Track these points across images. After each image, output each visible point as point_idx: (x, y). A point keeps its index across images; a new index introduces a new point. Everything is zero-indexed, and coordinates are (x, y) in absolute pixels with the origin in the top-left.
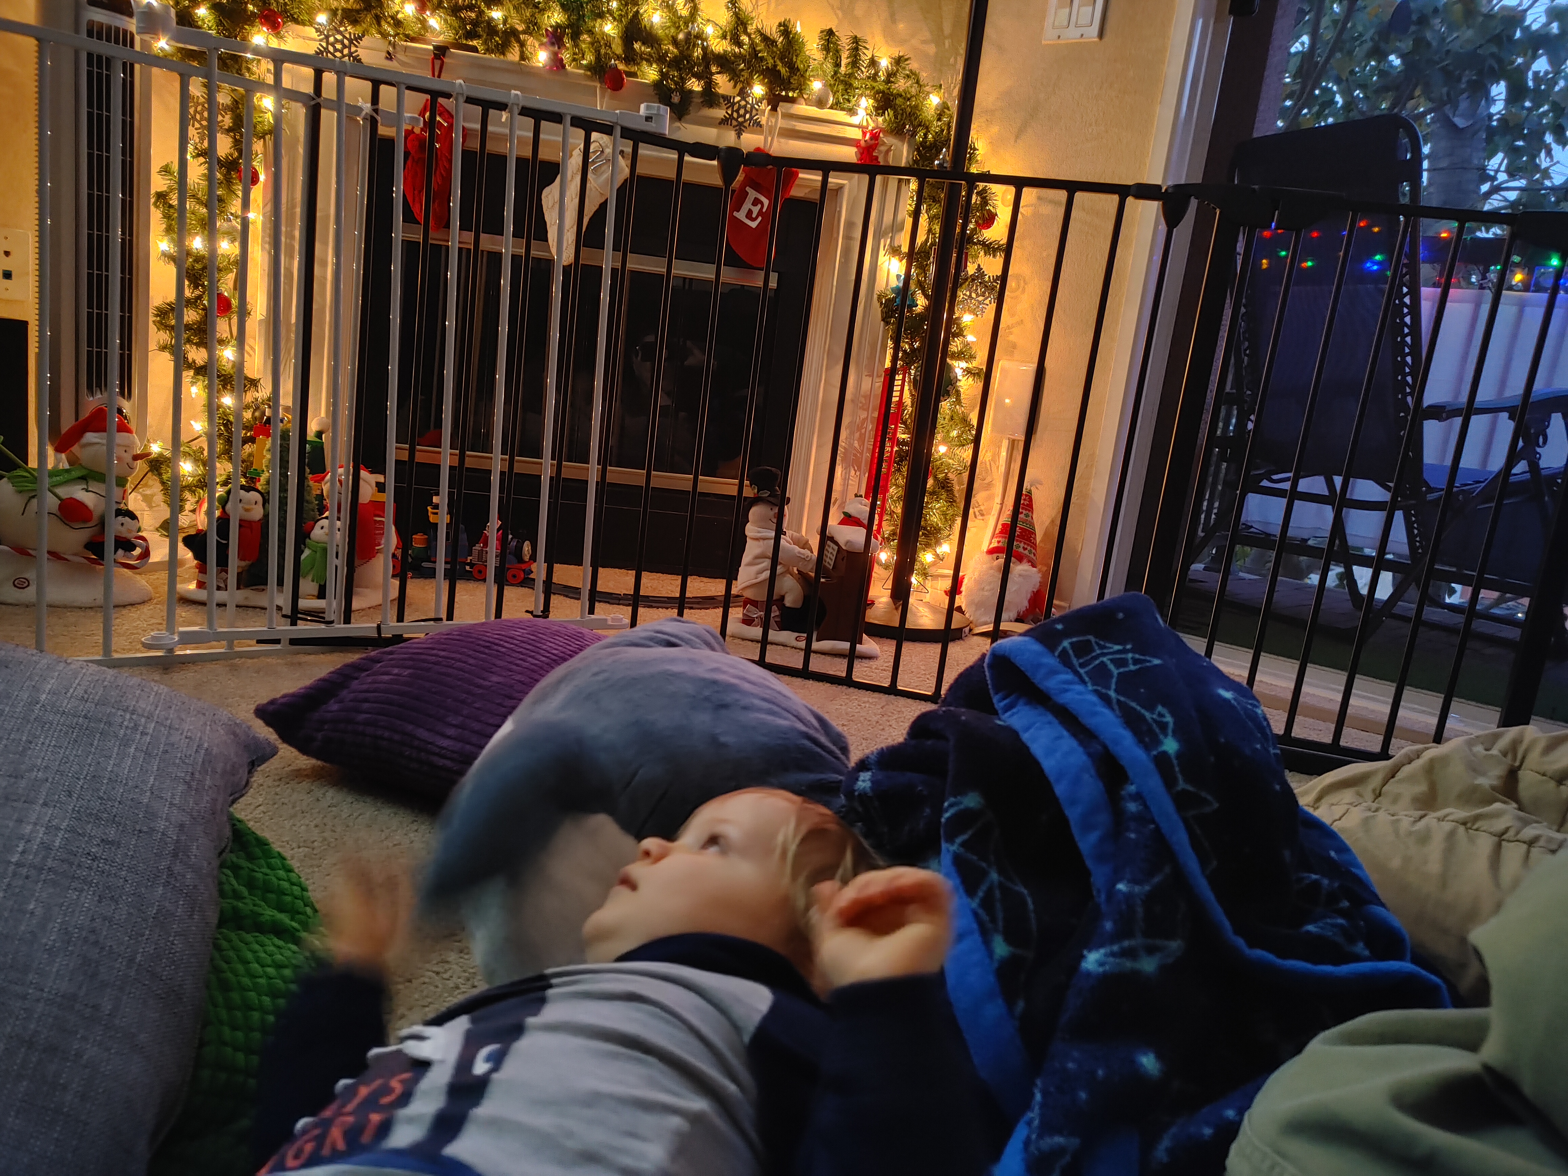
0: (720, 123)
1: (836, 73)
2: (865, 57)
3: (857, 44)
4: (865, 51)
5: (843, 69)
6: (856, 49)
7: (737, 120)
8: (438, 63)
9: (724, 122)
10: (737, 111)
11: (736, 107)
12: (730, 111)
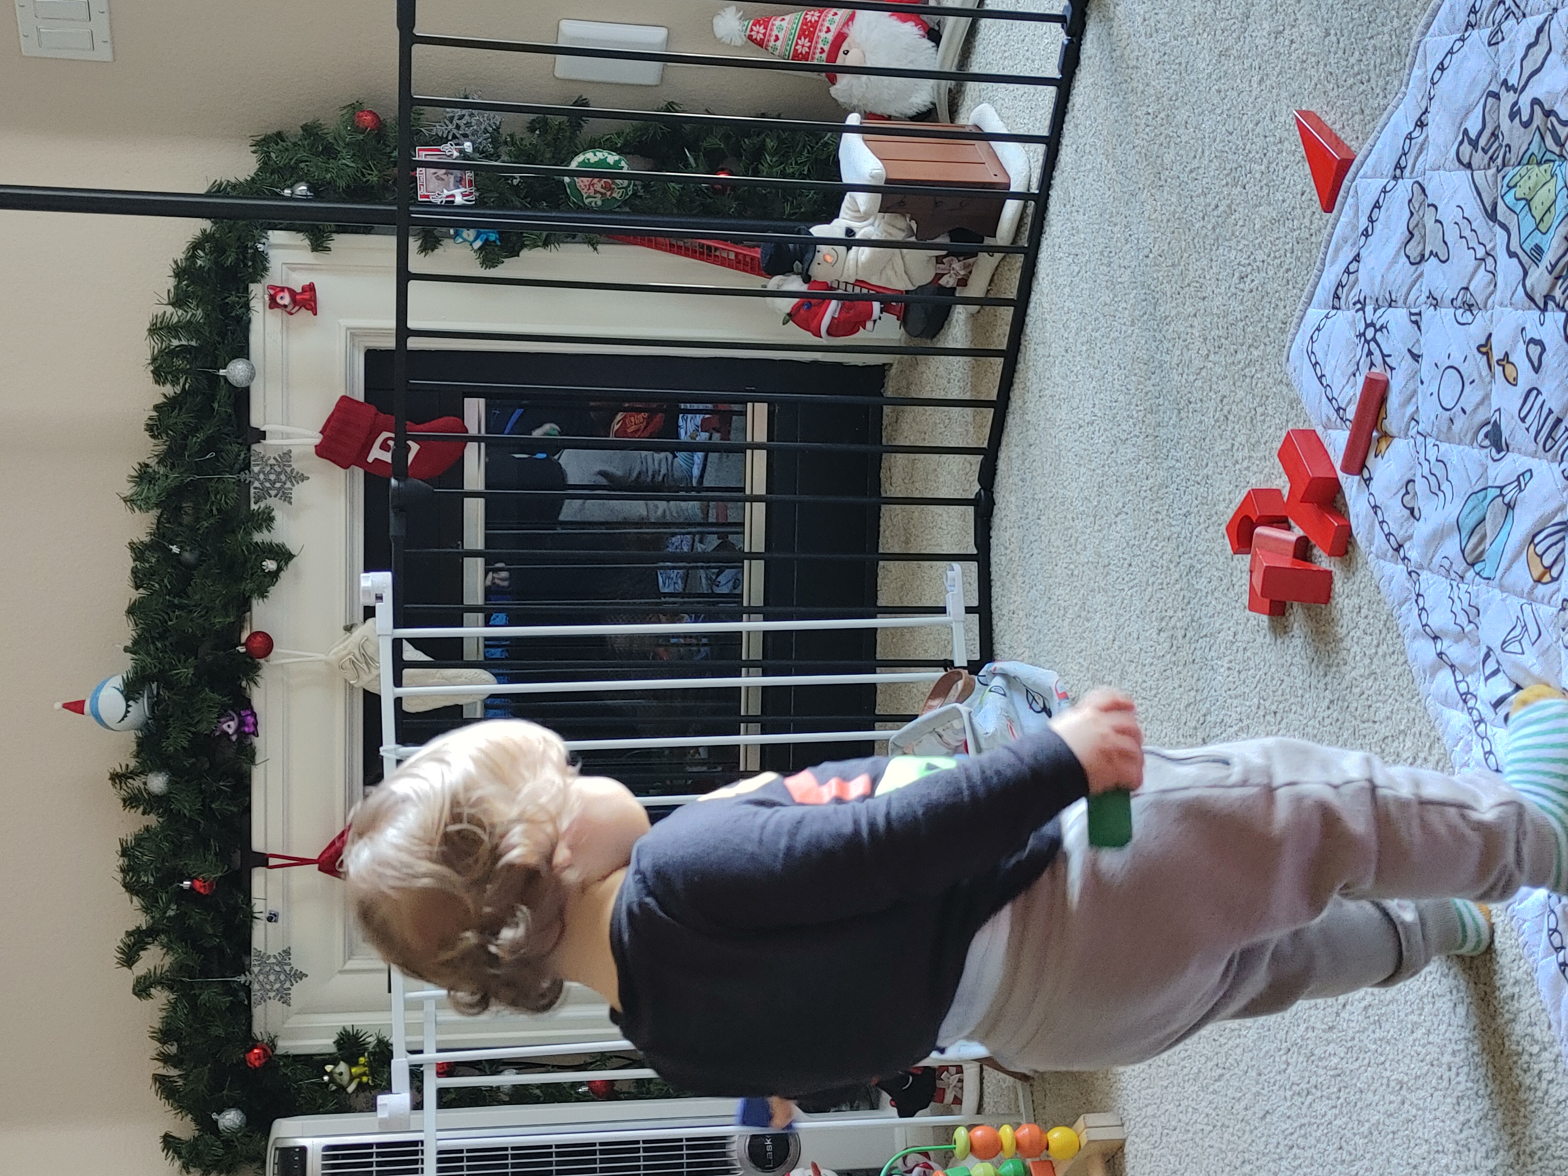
2: (173, 313)
3: (159, 327)
6: (166, 328)
11: (268, 485)
12: (273, 493)
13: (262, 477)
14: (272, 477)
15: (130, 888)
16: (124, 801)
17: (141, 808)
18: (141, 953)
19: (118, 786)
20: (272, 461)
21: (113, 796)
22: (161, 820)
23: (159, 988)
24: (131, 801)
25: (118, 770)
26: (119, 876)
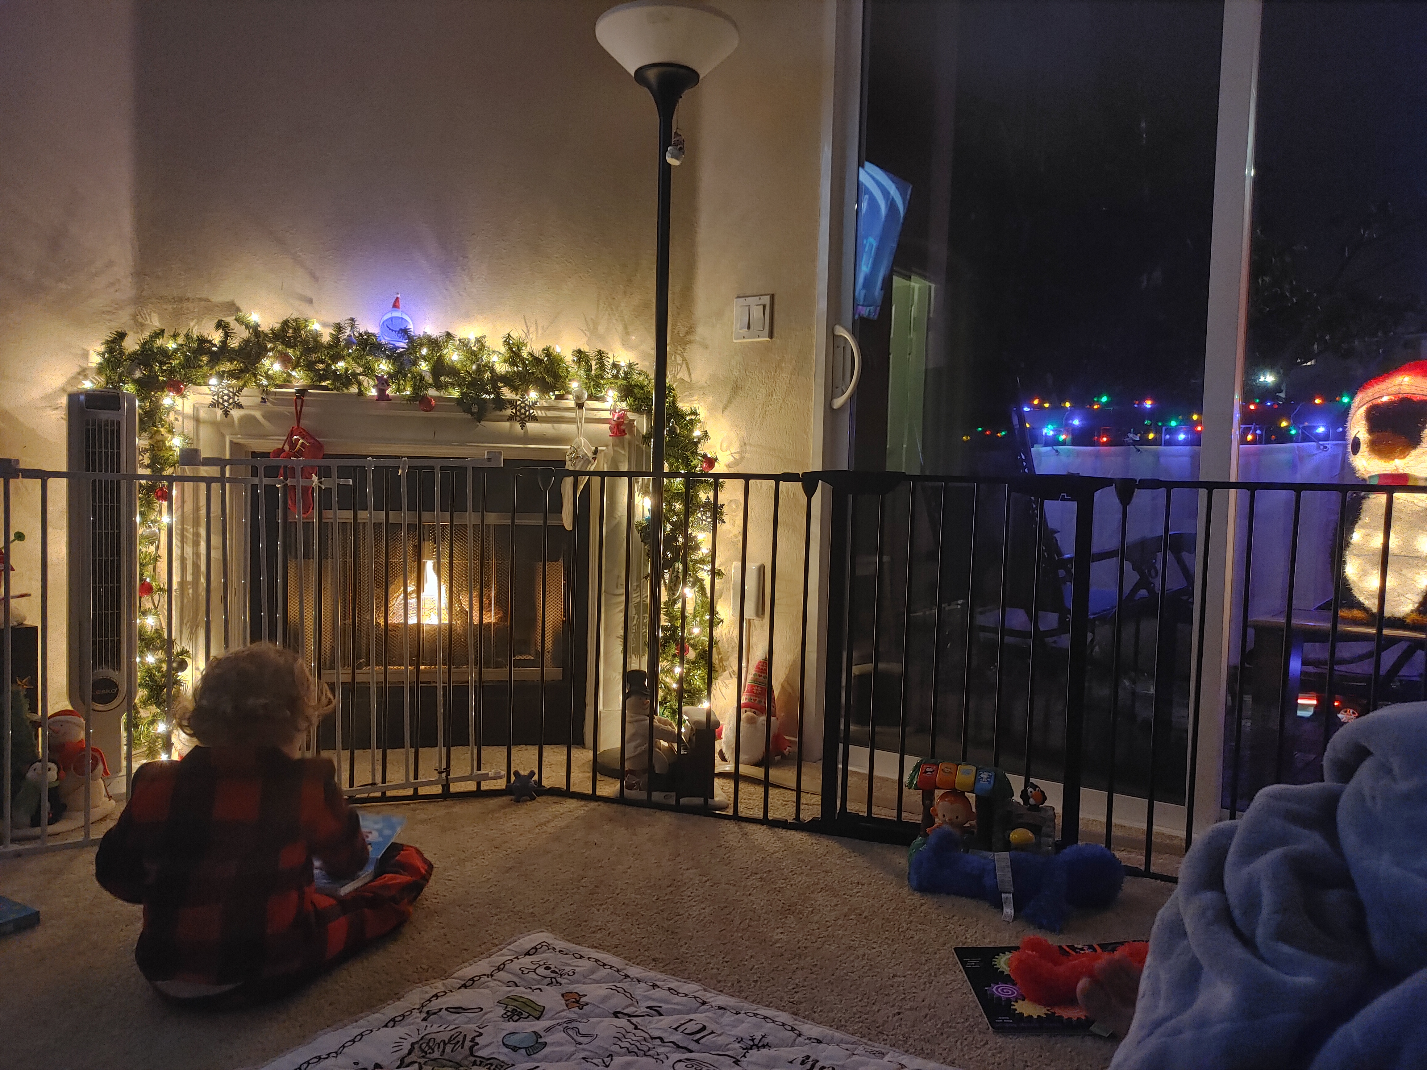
0: (508, 420)
1: (588, 375)
2: (608, 363)
3: (601, 355)
4: (608, 360)
5: (593, 373)
6: (601, 359)
7: (519, 417)
8: (299, 401)
9: (511, 418)
10: (520, 411)
11: (518, 408)
12: (514, 411)
13: (523, 405)
14: (523, 411)
15: (285, 323)
16: (339, 324)
17: (334, 333)
18: (244, 327)
19: (347, 322)
20: (531, 411)
21: (342, 318)
22: (325, 343)
23: (222, 335)
24: (339, 328)
25: (356, 323)
26: (293, 317)
